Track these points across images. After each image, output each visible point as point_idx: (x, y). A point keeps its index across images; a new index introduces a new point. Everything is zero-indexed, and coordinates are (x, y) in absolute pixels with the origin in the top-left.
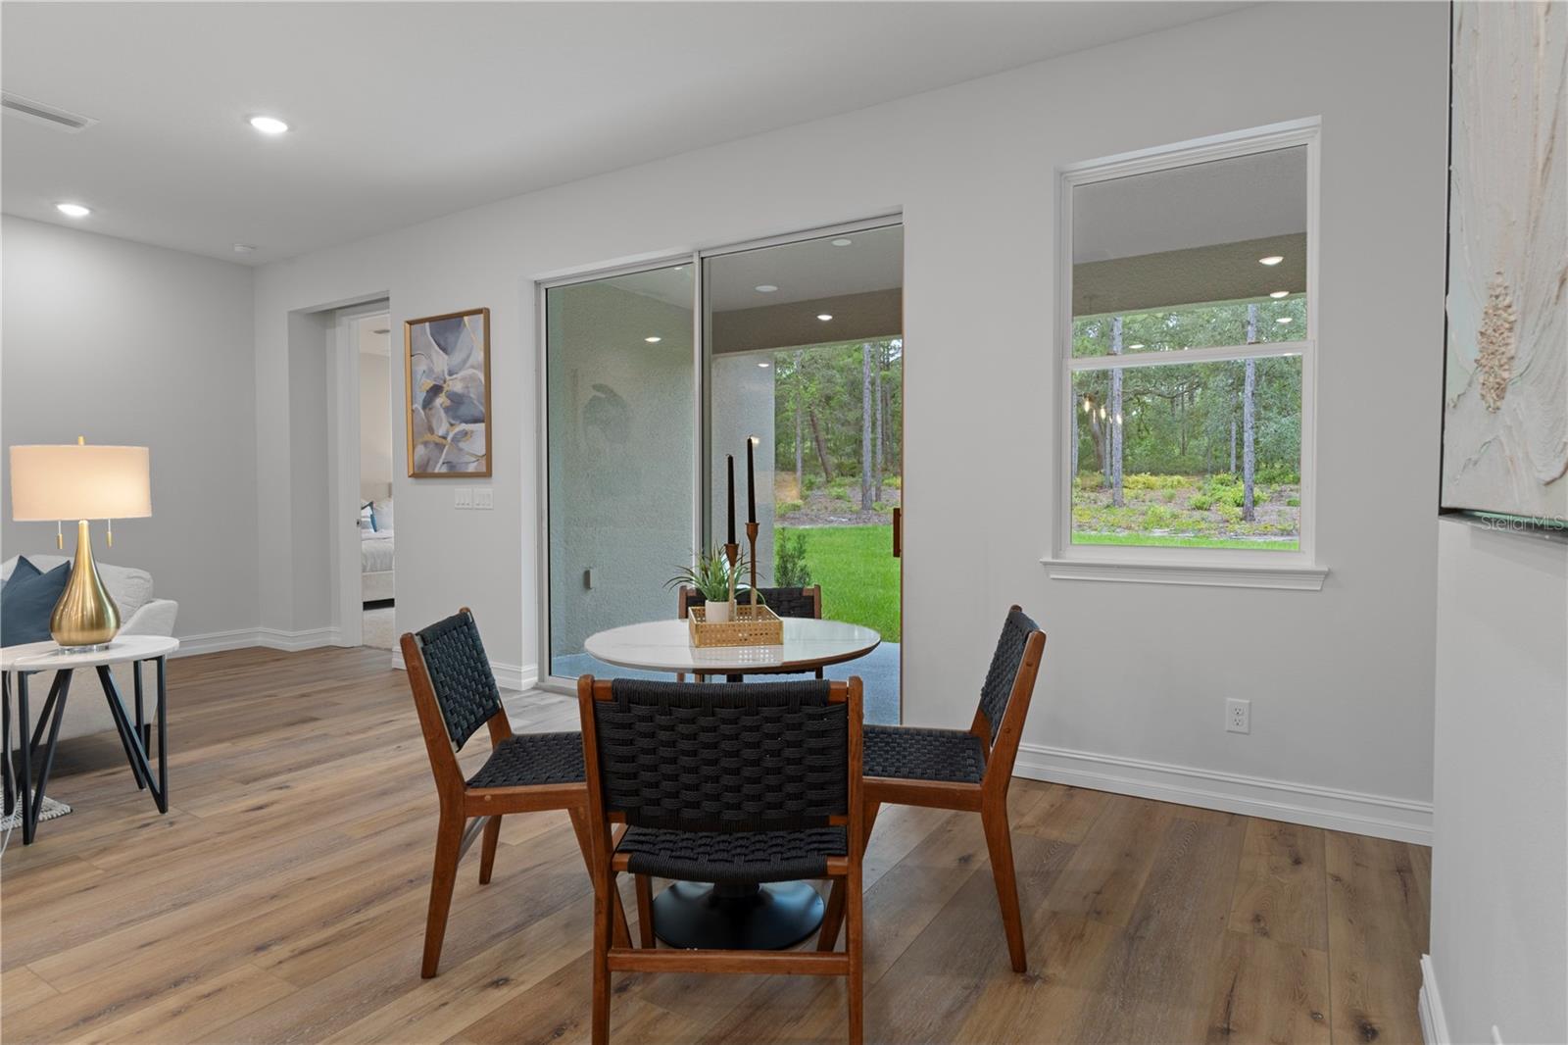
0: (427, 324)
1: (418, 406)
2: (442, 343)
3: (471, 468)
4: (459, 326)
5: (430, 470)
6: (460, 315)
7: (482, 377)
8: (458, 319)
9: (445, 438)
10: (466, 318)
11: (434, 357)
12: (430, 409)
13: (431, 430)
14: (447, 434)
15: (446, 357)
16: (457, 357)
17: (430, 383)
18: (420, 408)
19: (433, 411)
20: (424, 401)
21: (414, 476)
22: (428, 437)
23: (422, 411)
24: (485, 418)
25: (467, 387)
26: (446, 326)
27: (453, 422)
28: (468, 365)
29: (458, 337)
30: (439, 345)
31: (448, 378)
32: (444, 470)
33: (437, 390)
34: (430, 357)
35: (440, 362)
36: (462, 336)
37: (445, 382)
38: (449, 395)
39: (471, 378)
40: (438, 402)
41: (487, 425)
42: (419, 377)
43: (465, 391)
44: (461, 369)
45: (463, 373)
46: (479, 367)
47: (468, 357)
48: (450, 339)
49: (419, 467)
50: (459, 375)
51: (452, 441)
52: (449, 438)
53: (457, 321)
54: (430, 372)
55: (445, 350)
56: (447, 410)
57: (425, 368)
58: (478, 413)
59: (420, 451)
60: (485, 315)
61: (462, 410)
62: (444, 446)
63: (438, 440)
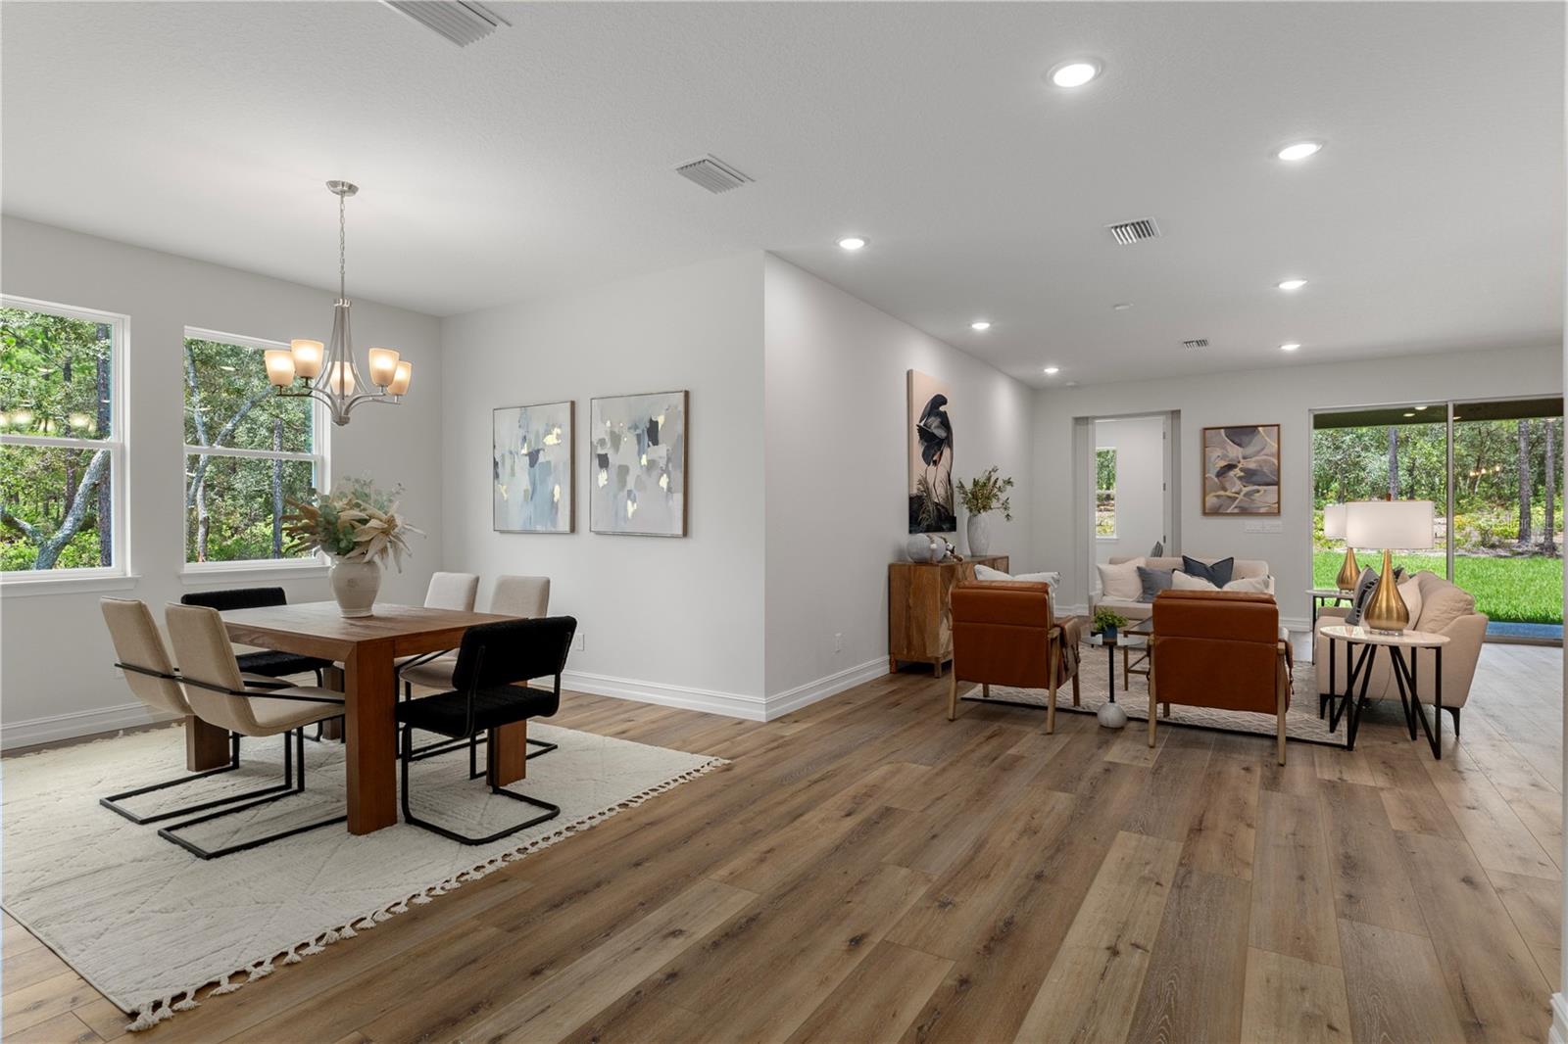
0: (1223, 430)
1: (1212, 475)
2: (1237, 441)
3: (1262, 510)
4: (1254, 432)
5: (1221, 511)
6: (1257, 426)
7: (1276, 462)
8: (1254, 429)
9: (1237, 493)
10: (1257, 429)
11: (1228, 448)
12: (1224, 477)
13: (1225, 489)
14: (1241, 490)
15: (1241, 449)
16: (1250, 450)
17: (1223, 463)
18: (1213, 477)
19: (1226, 479)
20: (1218, 473)
21: (1205, 513)
22: (1222, 493)
23: (1216, 479)
24: (1277, 483)
25: (1261, 466)
26: (1240, 434)
27: (1246, 485)
28: (1263, 453)
29: (1252, 439)
30: (1233, 442)
31: (1242, 460)
32: (1236, 511)
33: (1231, 467)
34: (1224, 448)
35: (1234, 452)
36: (1256, 438)
37: (1239, 462)
38: (1242, 470)
39: (1265, 461)
40: (1232, 473)
41: (1276, 487)
42: (1213, 459)
43: (1259, 468)
44: (1255, 456)
45: (1258, 458)
46: (1272, 455)
47: (1263, 449)
48: (1245, 439)
49: (1210, 509)
50: (1254, 459)
51: (1245, 495)
52: (1242, 494)
53: (1252, 429)
54: (1223, 457)
55: (1239, 445)
56: (1240, 478)
57: (1219, 454)
58: (1268, 480)
59: (1211, 500)
60: (1276, 428)
61: (1254, 479)
62: (1237, 498)
63: (1231, 495)
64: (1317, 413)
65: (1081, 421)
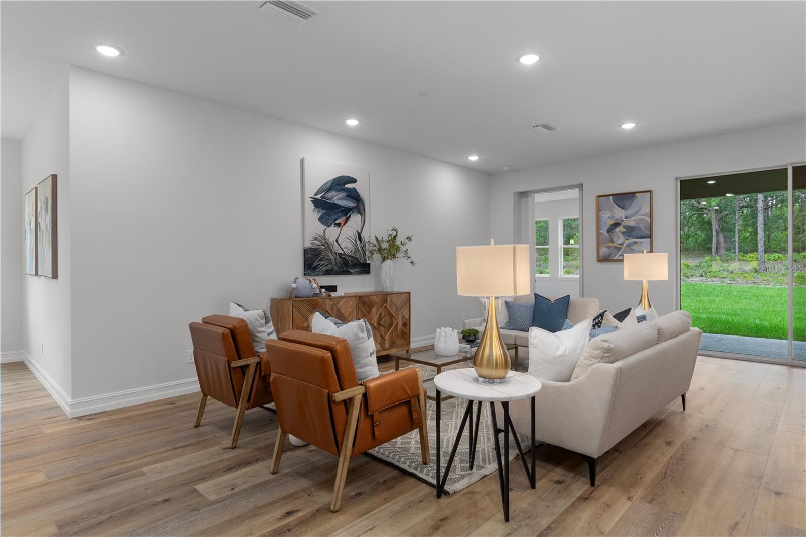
0: (611, 197)
1: (604, 231)
2: (621, 205)
4: (633, 197)
5: (610, 258)
6: (635, 193)
7: (649, 220)
8: (633, 195)
9: (622, 245)
10: (637, 194)
11: (615, 210)
12: (612, 233)
13: (612, 242)
14: (623, 243)
15: (624, 211)
16: (630, 211)
17: (612, 222)
18: (605, 232)
19: (614, 234)
20: (608, 229)
21: (599, 261)
22: (611, 244)
23: (607, 234)
24: (650, 237)
25: (638, 224)
26: (623, 199)
27: (627, 238)
28: (640, 213)
29: (631, 203)
30: (618, 206)
31: (624, 219)
32: (621, 258)
33: (616, 225)
34: (612, 211)
35: (619, 213)
36: (634, 202)
37: (622, 221)
38: (625, 227)
39: (641, 219)
40: (617, 230)
41: (649, 239)
42: (604, 219)
43: (637, 225)
44: (633, 216)
45: (635, 218)
46: (646, 215)
47: (639, 211)
48: (627, 203)
49: (603, 257)
50: (632, 218)
51: (627, 246)
52: (625, 245)
53: (631, 196)
54: (612, 217)
55: (623, 208)
56: (623, 233)
57: (609, 215)
58: (644, 234)
59: (604, 251)
60: (649, 193)
61: (634, 233)
62: (621, 248)
63: (617, 246)
64: (681, 179)
65: (523, 195)
